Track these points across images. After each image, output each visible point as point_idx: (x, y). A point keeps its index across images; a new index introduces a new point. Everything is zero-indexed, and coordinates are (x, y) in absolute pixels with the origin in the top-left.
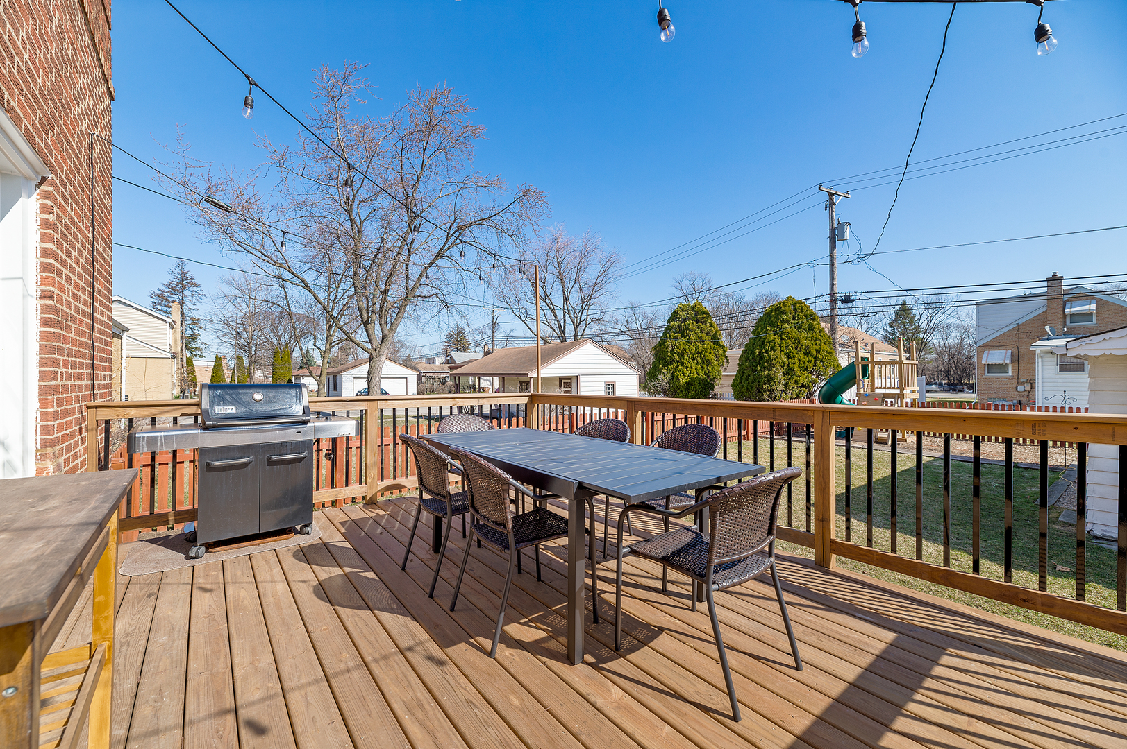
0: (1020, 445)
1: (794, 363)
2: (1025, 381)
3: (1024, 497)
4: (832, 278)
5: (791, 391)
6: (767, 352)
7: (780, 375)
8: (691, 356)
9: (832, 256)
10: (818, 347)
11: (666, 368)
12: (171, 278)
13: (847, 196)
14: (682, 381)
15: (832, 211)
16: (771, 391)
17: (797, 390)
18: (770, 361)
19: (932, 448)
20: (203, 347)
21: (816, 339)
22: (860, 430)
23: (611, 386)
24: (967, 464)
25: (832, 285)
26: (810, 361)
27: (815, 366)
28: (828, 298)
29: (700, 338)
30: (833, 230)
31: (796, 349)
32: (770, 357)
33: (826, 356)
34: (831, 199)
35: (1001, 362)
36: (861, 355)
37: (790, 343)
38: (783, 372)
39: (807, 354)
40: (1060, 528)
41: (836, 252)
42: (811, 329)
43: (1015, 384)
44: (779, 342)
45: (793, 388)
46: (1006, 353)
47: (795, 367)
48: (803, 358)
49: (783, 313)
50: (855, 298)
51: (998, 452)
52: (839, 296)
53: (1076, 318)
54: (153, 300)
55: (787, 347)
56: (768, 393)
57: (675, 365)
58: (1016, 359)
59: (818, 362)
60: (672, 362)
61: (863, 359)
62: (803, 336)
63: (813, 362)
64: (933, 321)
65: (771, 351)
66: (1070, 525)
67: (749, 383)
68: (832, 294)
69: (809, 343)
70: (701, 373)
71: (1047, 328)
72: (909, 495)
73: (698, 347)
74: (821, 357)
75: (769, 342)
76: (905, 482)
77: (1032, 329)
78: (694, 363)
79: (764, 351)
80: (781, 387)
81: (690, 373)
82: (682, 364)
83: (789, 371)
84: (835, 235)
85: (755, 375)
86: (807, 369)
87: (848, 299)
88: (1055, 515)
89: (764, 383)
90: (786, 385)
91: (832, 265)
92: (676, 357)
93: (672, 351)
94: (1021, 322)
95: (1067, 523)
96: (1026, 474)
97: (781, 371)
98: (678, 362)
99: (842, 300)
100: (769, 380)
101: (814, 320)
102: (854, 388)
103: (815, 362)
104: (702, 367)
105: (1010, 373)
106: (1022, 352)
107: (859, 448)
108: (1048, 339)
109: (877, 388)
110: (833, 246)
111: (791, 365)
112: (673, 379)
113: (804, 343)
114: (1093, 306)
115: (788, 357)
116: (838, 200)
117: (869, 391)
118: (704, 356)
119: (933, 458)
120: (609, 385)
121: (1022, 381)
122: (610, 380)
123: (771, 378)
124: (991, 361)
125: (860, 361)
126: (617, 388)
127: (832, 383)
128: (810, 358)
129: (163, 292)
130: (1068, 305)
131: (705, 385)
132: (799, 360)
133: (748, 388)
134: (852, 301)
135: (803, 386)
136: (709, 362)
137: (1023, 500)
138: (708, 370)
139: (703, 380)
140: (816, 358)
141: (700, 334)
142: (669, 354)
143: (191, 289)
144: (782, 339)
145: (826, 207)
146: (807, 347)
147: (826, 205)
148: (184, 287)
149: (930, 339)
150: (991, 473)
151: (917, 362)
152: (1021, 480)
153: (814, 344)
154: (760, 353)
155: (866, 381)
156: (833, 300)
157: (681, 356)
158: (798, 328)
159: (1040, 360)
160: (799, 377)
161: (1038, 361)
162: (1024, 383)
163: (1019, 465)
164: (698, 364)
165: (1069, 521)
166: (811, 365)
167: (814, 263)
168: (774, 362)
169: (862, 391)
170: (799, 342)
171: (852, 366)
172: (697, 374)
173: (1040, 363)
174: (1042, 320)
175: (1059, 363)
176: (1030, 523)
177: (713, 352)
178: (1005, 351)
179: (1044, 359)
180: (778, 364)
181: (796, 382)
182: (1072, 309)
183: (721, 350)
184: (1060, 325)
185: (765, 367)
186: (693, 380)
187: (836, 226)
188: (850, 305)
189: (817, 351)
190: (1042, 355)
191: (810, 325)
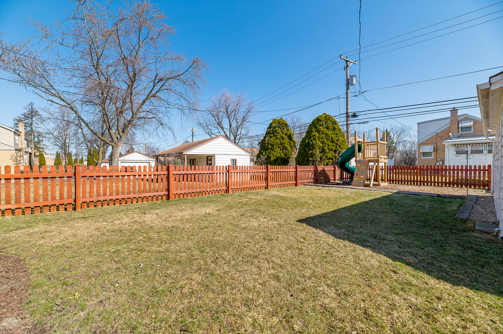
0: (439, 187)
1: (325, 147)
2: (440, 160)
3: (447, 213)
4: (347, 105)
5: (324, 161)
6: (311, 141)
7: (318, 153)
8: (277, 146)
9: (347, 93)
10: (338, 138)
11: (265, 152)
12: (26, 111)
13: (355, 63)
14: (272, 159)
15: (347, 70)
16: (314, 161)
17: (327, 161)
18: (313, 146)
19: (393, 188)
20: (44, 147)
21: (337, 134)
22: (356, 180)
23: (234, 161)
24: (411, 195)
25: (347, 108)
26: (333, 146)
27: (336, 148)
28: (345, 115)
29: (282, 137)
30: (348, 80)
31: (327, 139)
32: (313, 144)
33: (342, 143)
34: (347, 64)
35: (428, 151)
36: (358, 140)
37: (324, 136)
38: (320, 151)
39: (332, 142)
40: (478, 235)
41: (349, 91)
42: (334, 129)
43: (435, 162)
44: (318, 135)
45: (325, 160)
46: (431, 147)
47: (326, 148)
48: (331, 144)
49: (321, 121)
50: (358, 114)
51: (428, 190)
52: (350, 114)
53: (464, 130)
54: (15, 122)
55: (322, 138)
56: (312, 162)
57: (269, 151)
58: (436, 150)
59: (338, 146)
60: (268, 149)
61: (358, 142)
62: (330, 133)
63: (335, 146)
64: (399, 138)
65: (313, 140)
66: (485, 233)
67: (303, 158)
68: (347, 113)
69: (333, 136)
70: (282, 155)
71: (451, 134)
72: (372, 212)
73: (281, 141)
74: (339, 143)
75: (313, 136)
76: (373, 205)
77: (444, 135)
78: (278, 150)
79: (310, 140)
80: (319, 159)
81: (277, 155)
82: (273, 150)
83: (323, 151)
84: (349, 83)
85: (306, 153)
86: (332, 150)
87: (355, 116)
88: (472, 225)
89: (310, 157)
90: (321, 158)
91: (347, 98)
92: (270, 146)
93: (268, 143)
94: (438, 132)
95: (482, 231)
96: (445, 200)
97: (318, 151)
98: (271, 149)
99: (352, 116)
100: (312, 155)
101: (336, 124)
102: (354, 159)
103: (336, 146)
104: (283, 151)
105: (433, 157)
106: (438, 146)
107: (354, 189)
108: (451, 139)
109: (366, 158)
110: (348, 88)
111: (324, 148)
112: (268, 158)
113: (330, 136)
114: (472, 123)
115: (322, 143)
116: (350, 65)
117: (362, 159)
118: (284, 146)
119: (392, 193)
120: (233, 160)
121: (438, 160)
122: (234, 157)
123: (313, 154)
124: (424, 151)
125: (357, 142)
126: (238, 162)
127: (343, 156)
128: (334, 144)
129: (20, 118)
130: (460, 123)
131: (284, 160)
132: (328, 145)
133: (302, 161)
134: (356, 116)
135: (330, 158)
136: (286, 149)
137: (447, 215)
138: (286, 153)
139: (283, 158)
140: (337, 144)
141: (282, 135)
142: (266, 145)
143: (37, 117)
144: (319, 134)
145: (345, 69)
146: (332, 138)
147: (345, 67)
148: (33, 116)
149: (398, 146)
150: (425, 200)
151: (387, 143)
152: (443, 203)
153: (336, 136)
154: (308, 142)
155: (360, 154)
156: (348, 117)
157: (273, 146)
158: (327, 128)
159: (447, 149)
160: (328, 154)
161: (446, 149)
162: (439, 161)
163: (440, 196)
164: (281, 150)
165: (484, 230)
166: (334, 148)
167: (338, 98)
168: (315, 146)
169: (358, 159)
170: (328, 136)
171: (353, 146)
172: (280, 155)
173: (447, 151)
174: (448, 130)
175: (456, 150)
176: (455, 231)
177: (288, 144)
178: (431, 146)
179: (449, 148)
180: (317, 147)
181: (326, 157)
182: (462, 125)
183: (293, 144)
184: (456, 133)
185: (310, 149)
186: (278, 158)
187: (349, 78)
188: (356, 118)
189: (338, 140)
190: (448, 146)
191: (334, 127)
